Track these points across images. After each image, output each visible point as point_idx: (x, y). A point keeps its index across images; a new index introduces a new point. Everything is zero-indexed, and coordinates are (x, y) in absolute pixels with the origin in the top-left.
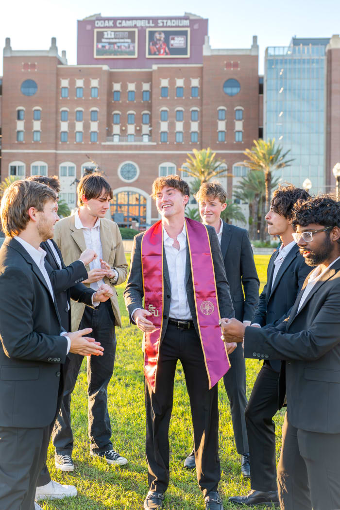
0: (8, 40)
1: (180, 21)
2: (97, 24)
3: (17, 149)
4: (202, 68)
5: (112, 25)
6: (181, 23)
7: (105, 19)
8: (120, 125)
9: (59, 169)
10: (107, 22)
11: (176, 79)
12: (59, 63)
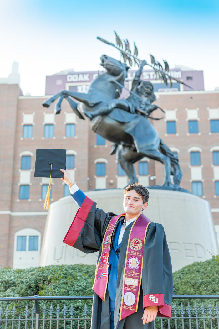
2: (70, 78)
5: (88, 79)
7: (78, 74)
8: (106, 177)
9: (14, 240)
10: (81, 76)
11: (186, 109)
12: (21, 94)
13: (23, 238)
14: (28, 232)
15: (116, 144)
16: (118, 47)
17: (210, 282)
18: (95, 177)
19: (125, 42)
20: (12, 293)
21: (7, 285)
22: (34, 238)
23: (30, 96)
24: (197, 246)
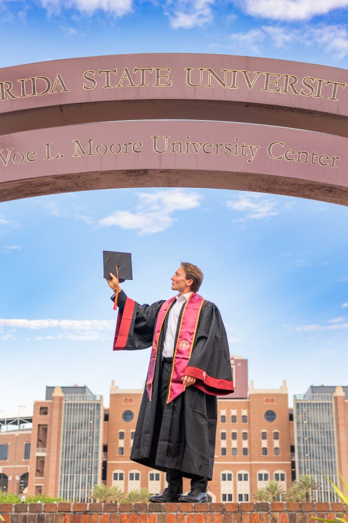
0: (113, 382)
3: (119, 461)
4: (249, 402)
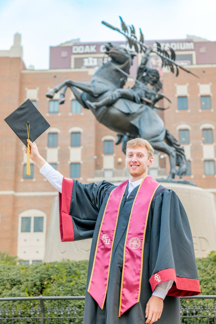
1: (181, 44)
2: (76, 49)
5: (95, 51)
6: (183, 46)
7: (85, 45)
8: (114, 155)
9: (18, 222)
10: (87, 47)
11: (199, 84)
12: (25, 68)
13: (28, 219)
14: (32, 213)
15: (121, 134)
16: (123, 32)
17: (210, 280)
18: (103, 155)
19: (131, 28)
20: (17, 292)
21: (12, 282)
22: (39, 220)
23: (33, 70)
24: (201, 239)
